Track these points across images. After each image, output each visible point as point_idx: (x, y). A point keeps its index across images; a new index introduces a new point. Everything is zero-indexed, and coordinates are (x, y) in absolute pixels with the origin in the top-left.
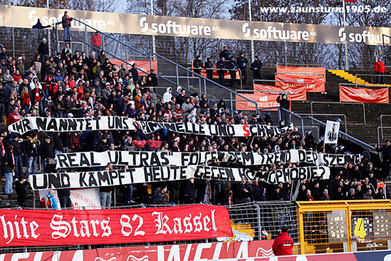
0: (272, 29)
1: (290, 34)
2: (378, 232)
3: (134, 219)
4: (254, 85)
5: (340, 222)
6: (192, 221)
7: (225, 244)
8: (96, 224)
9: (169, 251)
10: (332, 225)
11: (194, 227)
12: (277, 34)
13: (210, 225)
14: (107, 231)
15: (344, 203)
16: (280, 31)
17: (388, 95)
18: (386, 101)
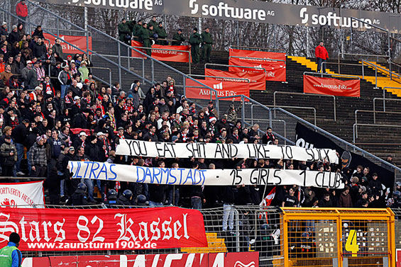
0: (223, 6)
1: (244, 12)
2: (372, 247)
3: (93, 221)
4: (206, 70)
5: (330, 233)
6: (160, 227)
7: (197, 256)
8: (48, 226)
9: (134, 262)
10: (320, 237)
11: (162, 234)
12: (229, 12)
13: (181, 232)
14: (60, 235)
15: (334, 211)
16: (232, 9)
17: (359, 88)
18: (357, 94)
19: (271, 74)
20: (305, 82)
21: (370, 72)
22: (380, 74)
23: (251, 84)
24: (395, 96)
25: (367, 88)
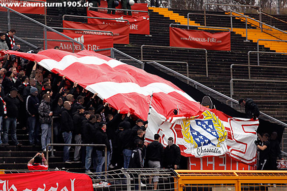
4: (65, 22)
17: (229, 41)
18: (228, 48)
19: (133, 27)
20: (172, 35)
21: (239, 24)
22: (250, 26)
23: (114, 37)
24: (268, 49)
25: (237, 41)
